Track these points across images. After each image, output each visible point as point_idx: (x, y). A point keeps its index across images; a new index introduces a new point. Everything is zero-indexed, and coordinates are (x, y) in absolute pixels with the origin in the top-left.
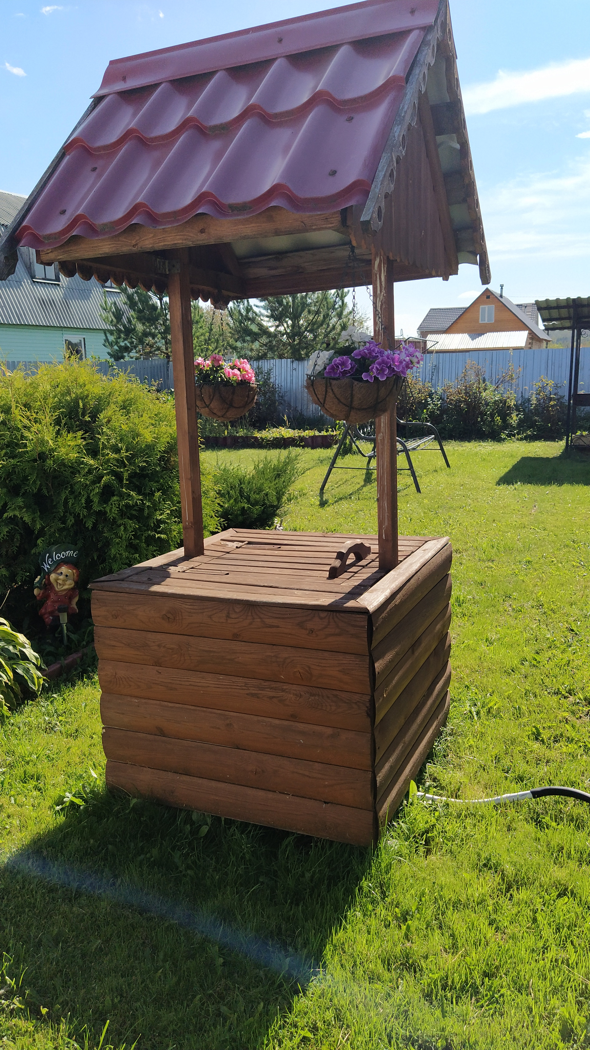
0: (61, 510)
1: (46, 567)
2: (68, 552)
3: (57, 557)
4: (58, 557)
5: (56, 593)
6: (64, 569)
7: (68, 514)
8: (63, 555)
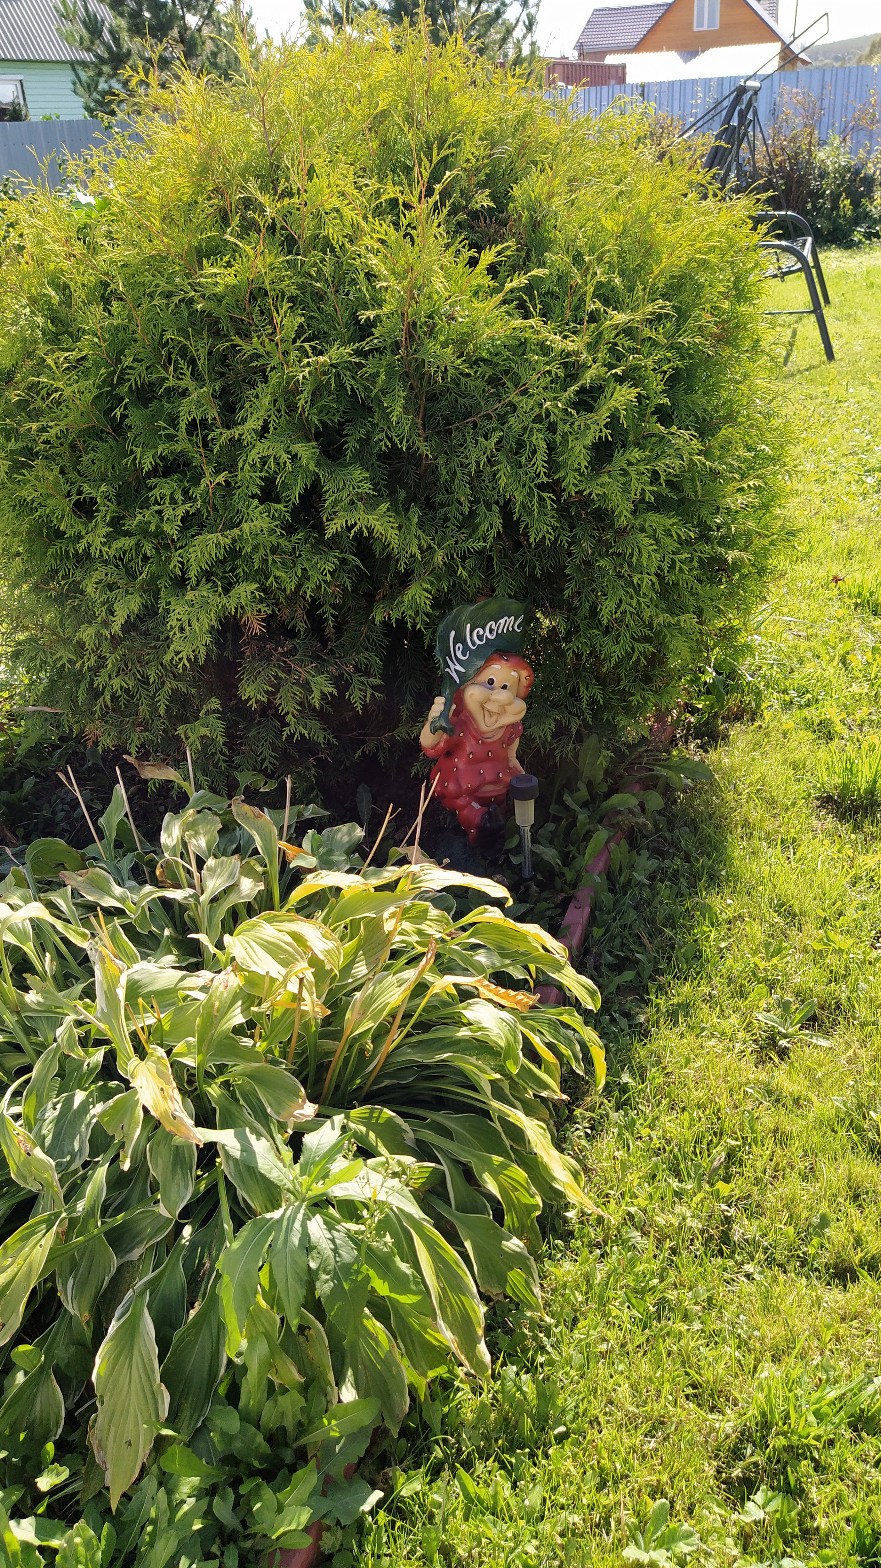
0: (463, 493)
1: (454, 669)
2: (502, 621)
3: (475, 637)
4: (480, 638)
5: (479, 737)
6: (500, 671)
7: (482, 509)
8: (491, 631)
